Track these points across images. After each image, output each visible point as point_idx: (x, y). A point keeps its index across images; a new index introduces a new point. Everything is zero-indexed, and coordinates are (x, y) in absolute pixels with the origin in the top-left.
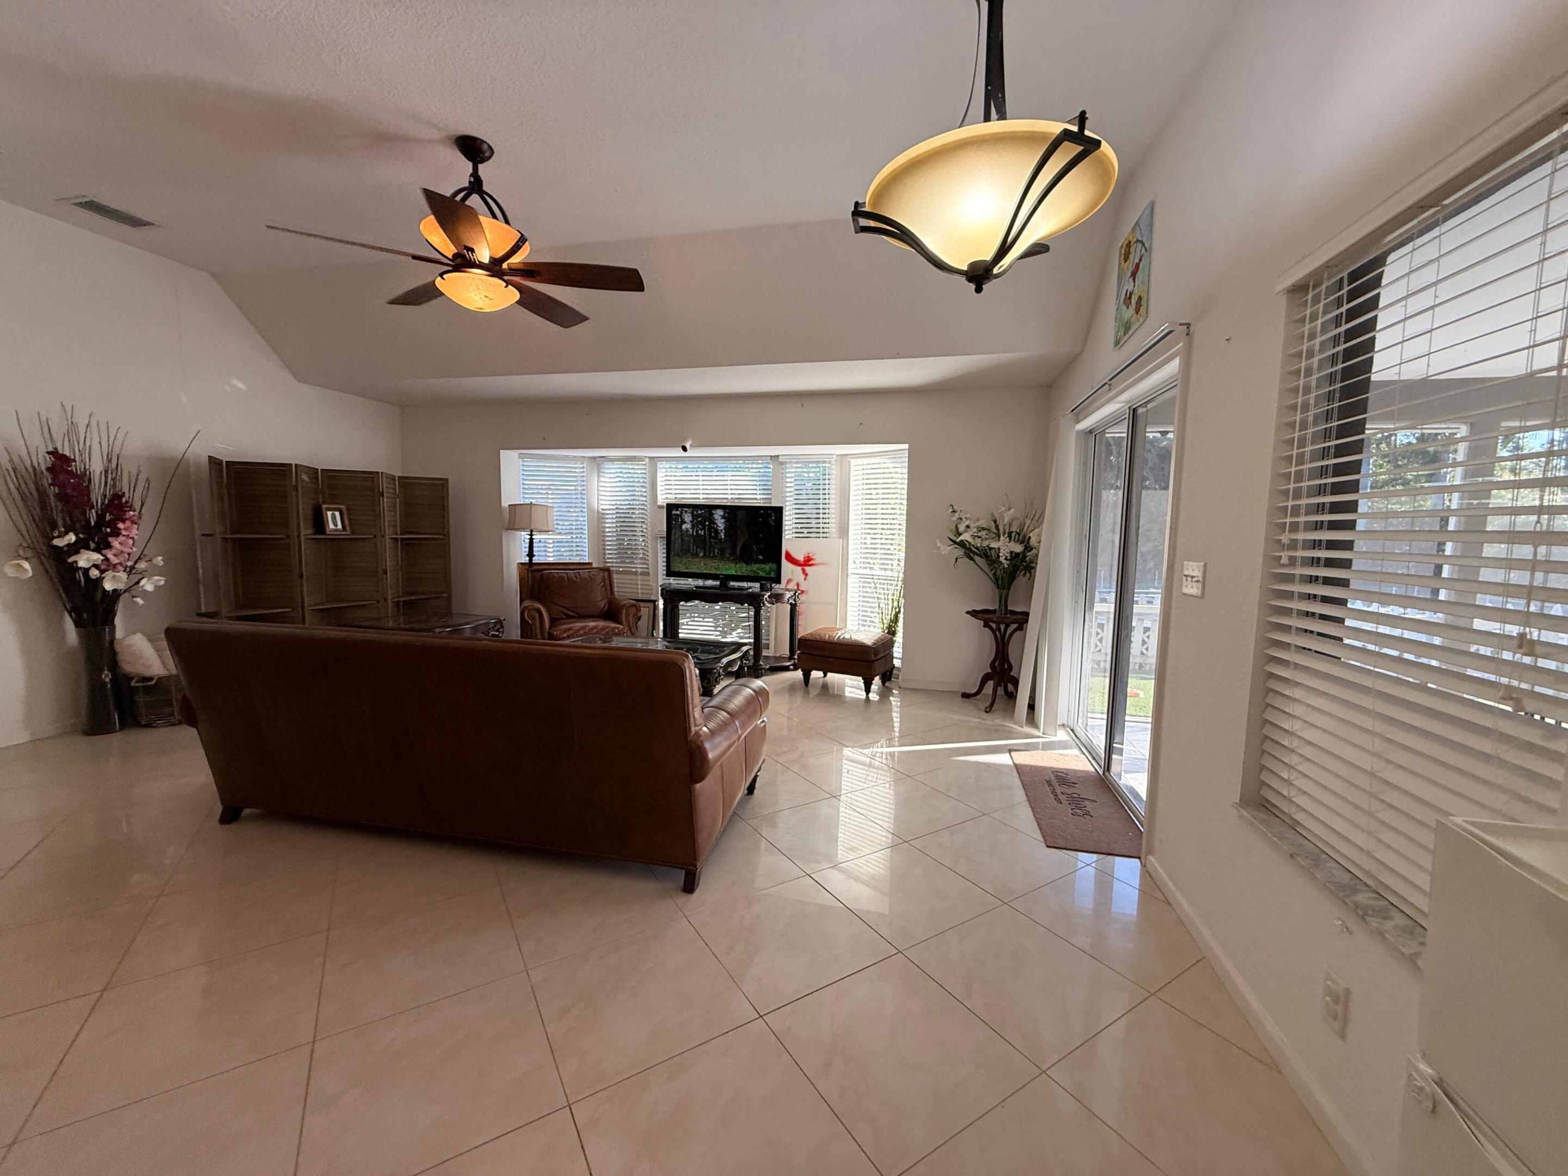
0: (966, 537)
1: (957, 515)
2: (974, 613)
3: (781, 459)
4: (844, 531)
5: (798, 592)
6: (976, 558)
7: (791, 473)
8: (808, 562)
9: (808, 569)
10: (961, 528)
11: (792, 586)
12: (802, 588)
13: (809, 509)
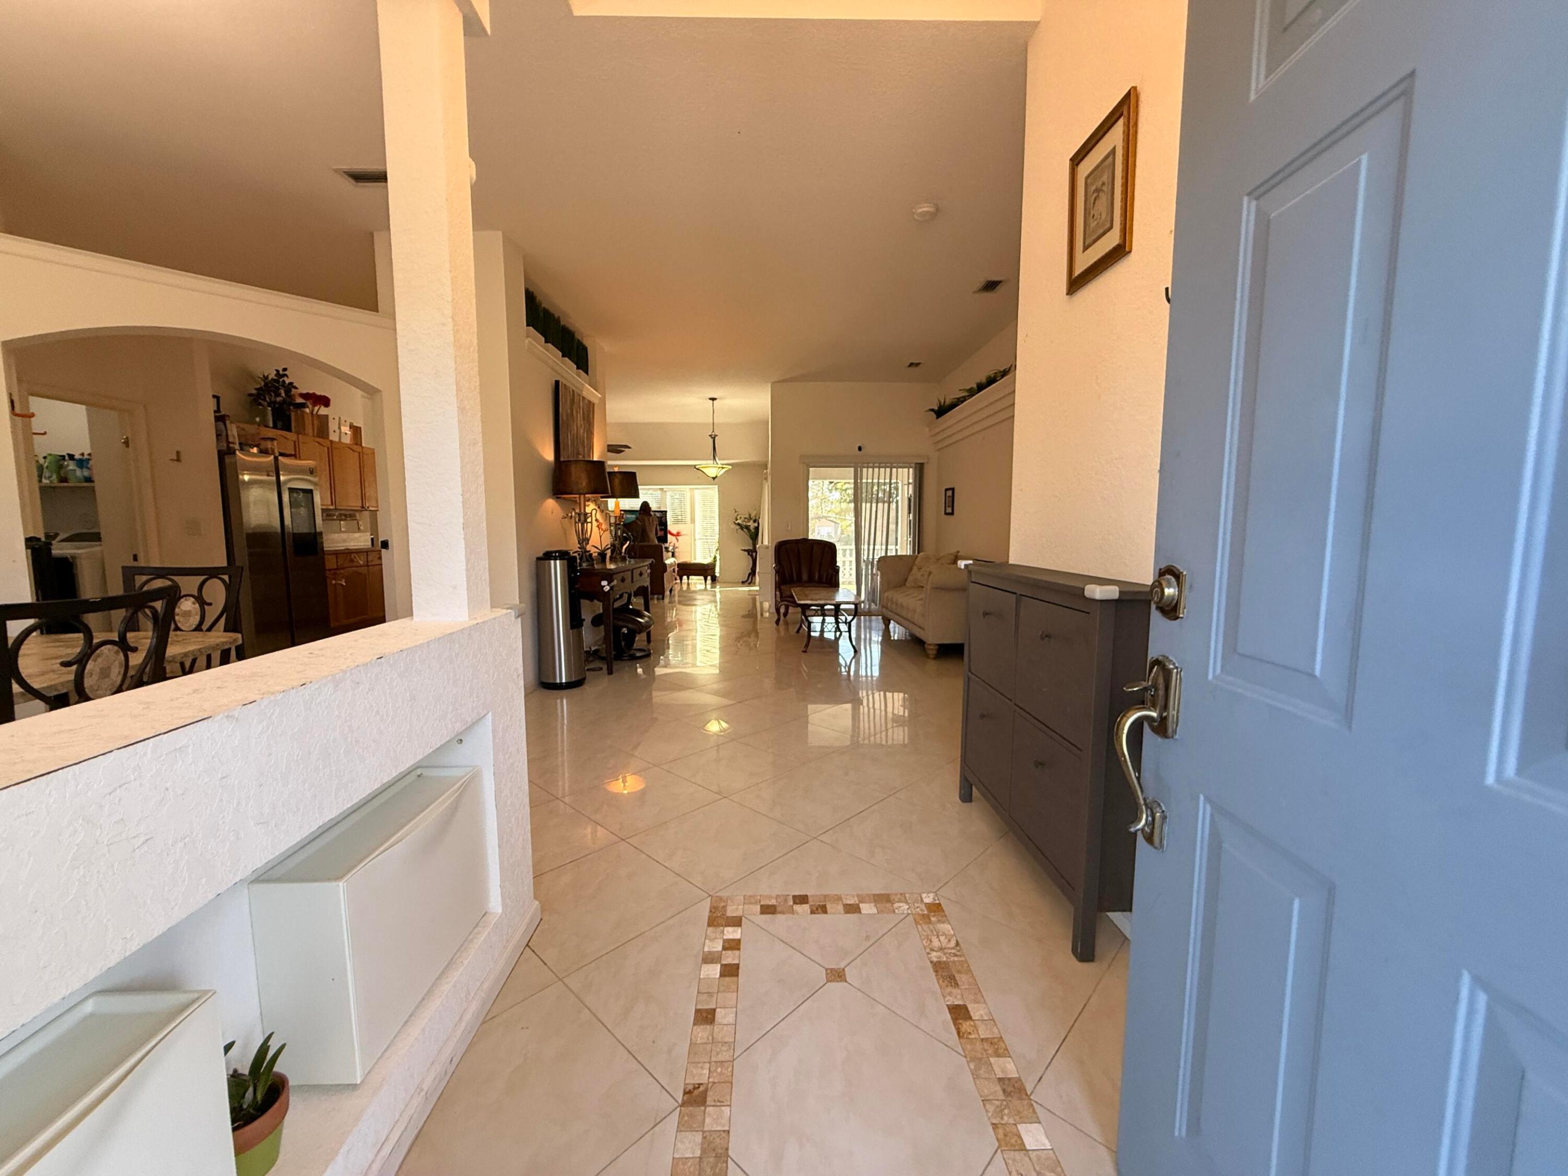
0: (739, 521)
1: (736, 514)
2: (745, 550)
3: (665, 490)
4: (693, 521)
5: (674, 547)
6: (745, 530)
7: (669, 494)
8: (678, 534)
9: (679, 538)
10: (738, 518)
11: (672, 544)
12: (676, 545)
13: (678, 512)
